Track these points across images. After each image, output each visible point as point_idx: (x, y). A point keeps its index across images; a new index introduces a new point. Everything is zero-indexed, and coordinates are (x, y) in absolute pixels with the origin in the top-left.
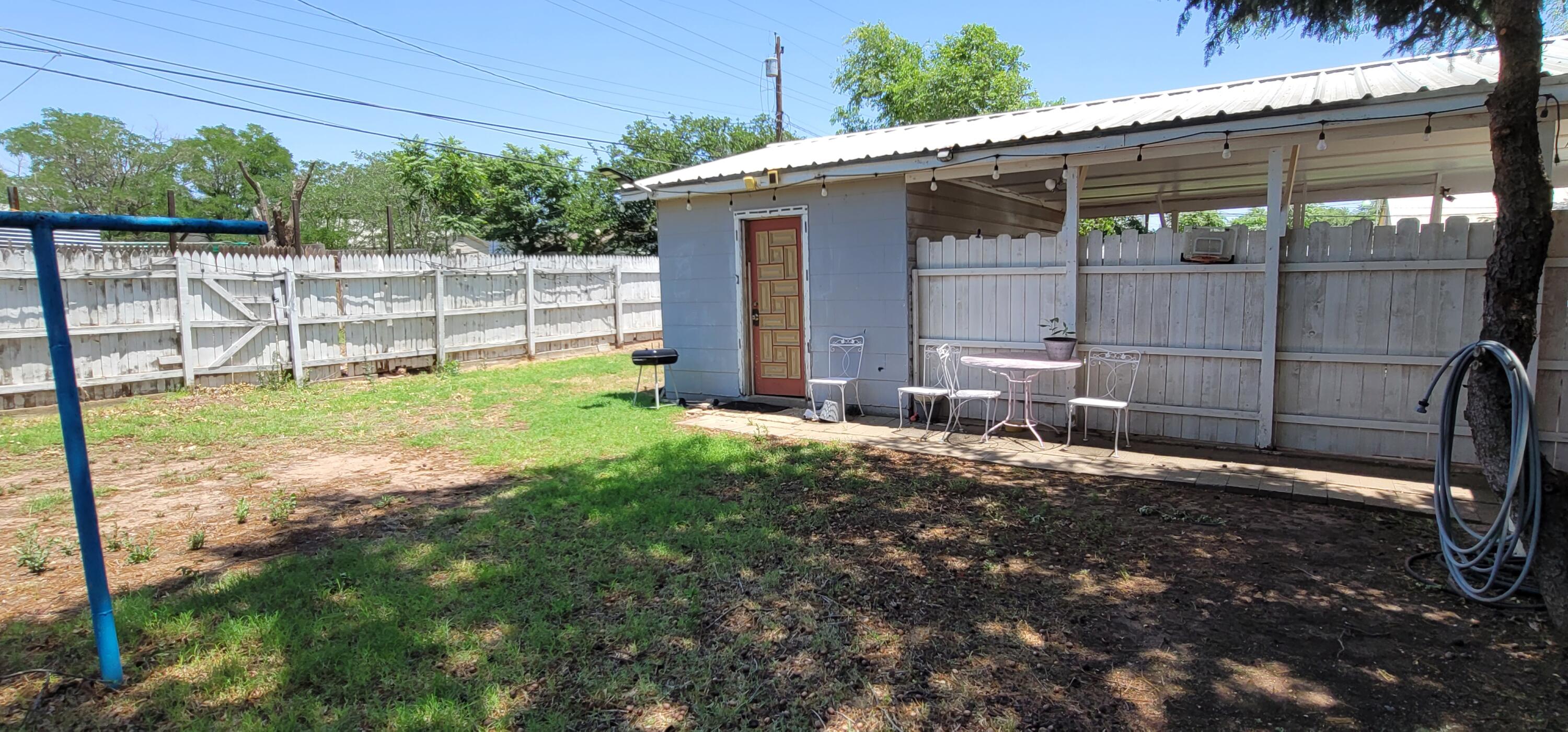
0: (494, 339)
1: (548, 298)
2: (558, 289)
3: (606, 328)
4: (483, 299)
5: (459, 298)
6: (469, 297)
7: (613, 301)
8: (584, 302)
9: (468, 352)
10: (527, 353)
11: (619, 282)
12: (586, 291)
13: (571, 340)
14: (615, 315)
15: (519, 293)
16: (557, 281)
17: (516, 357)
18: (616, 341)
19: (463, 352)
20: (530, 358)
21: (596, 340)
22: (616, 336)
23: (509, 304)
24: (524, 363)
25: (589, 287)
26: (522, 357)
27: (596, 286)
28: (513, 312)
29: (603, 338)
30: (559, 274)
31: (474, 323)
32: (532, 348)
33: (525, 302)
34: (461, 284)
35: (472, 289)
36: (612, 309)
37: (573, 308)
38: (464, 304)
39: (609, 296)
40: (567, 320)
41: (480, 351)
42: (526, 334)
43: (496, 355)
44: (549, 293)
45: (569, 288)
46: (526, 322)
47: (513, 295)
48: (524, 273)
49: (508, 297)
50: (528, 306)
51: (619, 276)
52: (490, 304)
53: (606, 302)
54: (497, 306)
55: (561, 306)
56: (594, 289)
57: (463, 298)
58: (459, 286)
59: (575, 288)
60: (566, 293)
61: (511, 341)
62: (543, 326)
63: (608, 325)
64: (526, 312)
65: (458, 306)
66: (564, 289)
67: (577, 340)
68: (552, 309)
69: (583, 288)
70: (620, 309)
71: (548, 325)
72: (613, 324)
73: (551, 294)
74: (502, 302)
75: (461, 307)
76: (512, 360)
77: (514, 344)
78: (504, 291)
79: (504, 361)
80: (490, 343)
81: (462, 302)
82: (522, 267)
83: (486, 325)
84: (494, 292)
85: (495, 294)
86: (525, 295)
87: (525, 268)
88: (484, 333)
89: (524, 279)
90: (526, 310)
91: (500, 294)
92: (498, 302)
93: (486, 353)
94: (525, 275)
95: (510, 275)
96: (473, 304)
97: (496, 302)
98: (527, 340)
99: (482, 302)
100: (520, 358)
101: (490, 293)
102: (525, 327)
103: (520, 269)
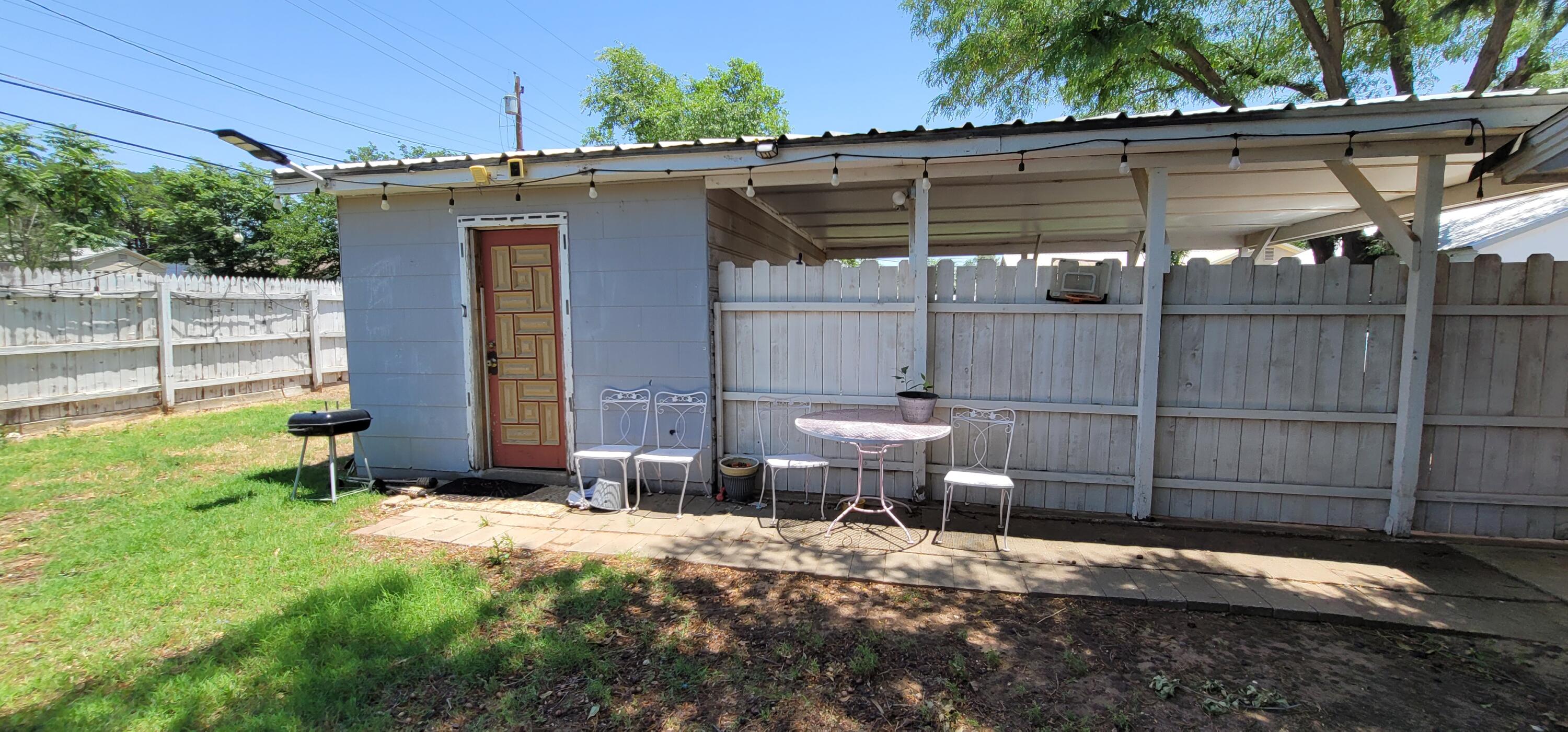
0: (95, 387)
1: (199, 330)
2: (215, 319)
3: (296, 366)
4: (73, 332)
5: (19, 331)
6: (46, 330)
7: (307, 334)
8: (261, 334)
9: (41, 408)
10: (159, 404)
11: (315, 312)
12: (264, 322)
13: (240, 384)
14: (310, 351)
15: (145, 324)
16: (215, 309)
17: (139, 410)
18: (312, 383)
19: (31, 409)
20: (166, 410)
21: (281, 382)
22: (311, 376)
23: (128, 338)
24: (154, 418)
25: (267, 317)
26: (152, 409)
27: (279, 316)
28: (133, 349)
29: (291, 379)
30: (218, 300)
31: (53, 366)
32: (170, 399)
33: (158, 336)
34: (24, 310)
35: (49, 317)
36: (306, 344)
37: (243, 343)
38: (31, 338)
39: (301, 329)
40: (231, 358)
41: (66, 406)
42: (159, 378)
43: (101, 410)
44: (200, 324)
45: (234, 318)
46: (158, 362)
47: (134, 327)
48: (155, 296)
49: (123, 330)
50: (162, 340)
51: (315, 304)
52: (86, 339)
53: (296, 336)
54: (104, 341)
55: (220, 341)
56: (277, 320)
57: (30, 330)
58: (20, 314)
59: (245, 318)
60: (231, 325)
61: (130, 388)
62: (190, 367)
63: (302, 364)
64: (158, 351)
65: (19, 341)
66: (226, 319)
67: (250, 383)
68: (206, 345)
69: (259, 318)
70: (317, 344)
71: (199, 365)
72: (307, 362)
73: (205, 325)
74: (112, 335)
75: (25, 343)
76: (133, 415)
77: (136, 392)
78: (116, 321)
79: (116, 417)
80: (88, 393)
81: (26, 335)
82: (152, 288)
83: (79, 368)
84: (94, 322)
85: (97, 326)
86: (155, 326)
87: (156, 291)
88: (75, 378)
89: (153, 305)
90: (158, 347)
91: (108, 325)
92: (104, 336)
93: (80, 408)
94: (156, 299)
95: (127, 299)
96: (50, 339)
97: (100, 336)
98: (160, 387)
99: (69, 336)
100: (146, 412)
101: (87, 323)
102: (156, 369)
103: (145, 292)
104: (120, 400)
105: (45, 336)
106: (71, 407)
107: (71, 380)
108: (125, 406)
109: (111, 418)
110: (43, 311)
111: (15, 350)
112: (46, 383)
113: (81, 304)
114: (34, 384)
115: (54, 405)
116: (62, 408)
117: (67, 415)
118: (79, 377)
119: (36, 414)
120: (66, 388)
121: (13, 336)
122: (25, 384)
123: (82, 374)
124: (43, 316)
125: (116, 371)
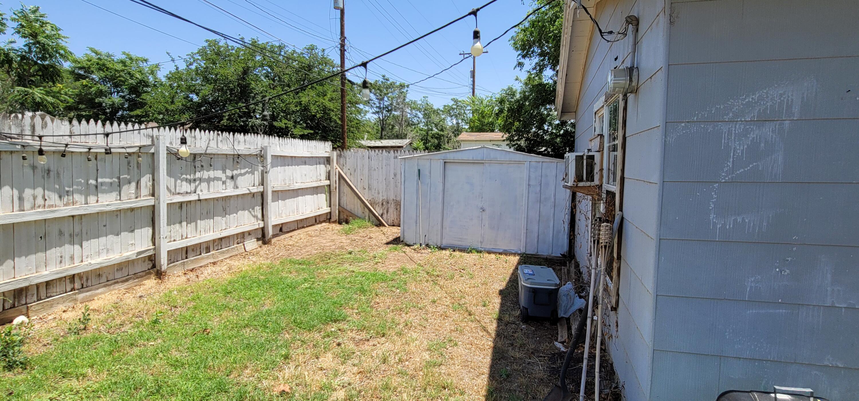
0: (99, 254)
1: (185, 187)
2: (198, 175)
3: (253, 220)
4: (80, 192)
5: (28, 193)
6: (54, 190)
7: (261, 189)
8: (230, 191)
9: (48, 284)
10: (154, 266)
11: (269, 166)
12: (232, 177)
13: (214, 241)
14: (262, 204)
15: (143, 181)
16: (198, 164)
17: (137, 276)
18: (264, 235)
19: (38, 286)
20: (160, 275)
21: (242, 236)
22: (263, 229)
23: (128, 197)
24: (151, 283)
25: (235, 172)
26: (146, 274)
27: (243, 171)
28: (132, 210)
29: (249, 233)
30: (201, 155)
31: (61, 233)
32: (164, 262)
33: (153, 195)
34: (34, 168)
35: (58, 175)
36: (260, 198)
37: (217, 199)
38: (40, 201)
39: (257, 183)
40: (209, 215)
42: (154, 239)
43: (104, 279)
44: (186, 180)
45: (212, 174)
46: (153, 223)
47: (133, 184)
48: (152, 151)
49: (125, 188)
50: (158, 199)
51: (269, 160)
52: (92, 199)
53: (254, 190)
54: (107, 202)
55: (202, 198)
56: (241, 175)
57: (39, 191)
58: (28, 171)
59: (219, 173)
60: (209, 180)
61: (130, 253)
62: (178, 225)
63: (255, 217)
64: (153, 210)
65: (27, 205)
66: (205, 174)
67: (221, 239)
68: (190, 201)
69: (229, 173)
70: (269, 197)
71: (184, 224)
72: (260, 216)
73: (190, 181)
74: (114, 194)
75: (33, 207)
76: (130, 282)
77: (134, 257)
78: (119, 178)
79: (117, 286)
80: (93, 262)
81: (35, 198)
82: (149, 142)
83: (84, 232)
84: (100, 180)
85: (102, 184)
86: (151, 183)
87: (153, 144)
88: (82, 246)
89: (150, 160)
90: (154, 206)
91: (111, 183)
92: (108, 195)
93: (85, 279)
94: (153, 154)
95: (130, 154)
96: (58, 202)
97: (104, 195)
98: (155, 249)
99: (77, 197)
100: (142, 277)
101: (92, 182)
102: (150, 230)
103: (144, 146)
104: (121, 266)
105: (53, 198)
106: (76, 279)
107: (77, 247)
108: (125, 272)
109: (112, 287)
110: (52, 168)
111: (23, 216)
112: (54, 253)
113: (89, 160)
114: (41, 255)
115: (60, 279)
116: (68, 281)
117: (73, 289)
118: (85, 244)
119: (43, 292)
120: (72, 258)
121: (21, 199)
122: (32, 257)
123: (87, 240)
124: (52, 174)
125: (118, 235)
